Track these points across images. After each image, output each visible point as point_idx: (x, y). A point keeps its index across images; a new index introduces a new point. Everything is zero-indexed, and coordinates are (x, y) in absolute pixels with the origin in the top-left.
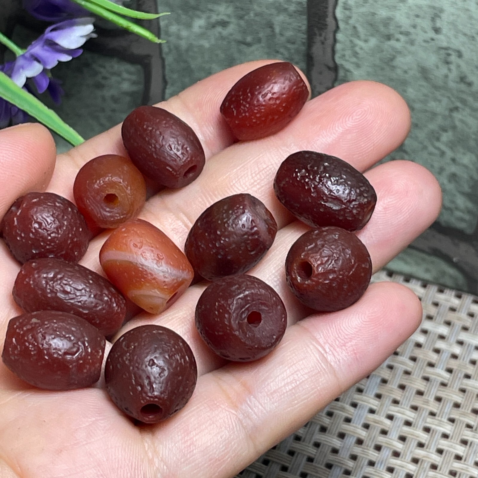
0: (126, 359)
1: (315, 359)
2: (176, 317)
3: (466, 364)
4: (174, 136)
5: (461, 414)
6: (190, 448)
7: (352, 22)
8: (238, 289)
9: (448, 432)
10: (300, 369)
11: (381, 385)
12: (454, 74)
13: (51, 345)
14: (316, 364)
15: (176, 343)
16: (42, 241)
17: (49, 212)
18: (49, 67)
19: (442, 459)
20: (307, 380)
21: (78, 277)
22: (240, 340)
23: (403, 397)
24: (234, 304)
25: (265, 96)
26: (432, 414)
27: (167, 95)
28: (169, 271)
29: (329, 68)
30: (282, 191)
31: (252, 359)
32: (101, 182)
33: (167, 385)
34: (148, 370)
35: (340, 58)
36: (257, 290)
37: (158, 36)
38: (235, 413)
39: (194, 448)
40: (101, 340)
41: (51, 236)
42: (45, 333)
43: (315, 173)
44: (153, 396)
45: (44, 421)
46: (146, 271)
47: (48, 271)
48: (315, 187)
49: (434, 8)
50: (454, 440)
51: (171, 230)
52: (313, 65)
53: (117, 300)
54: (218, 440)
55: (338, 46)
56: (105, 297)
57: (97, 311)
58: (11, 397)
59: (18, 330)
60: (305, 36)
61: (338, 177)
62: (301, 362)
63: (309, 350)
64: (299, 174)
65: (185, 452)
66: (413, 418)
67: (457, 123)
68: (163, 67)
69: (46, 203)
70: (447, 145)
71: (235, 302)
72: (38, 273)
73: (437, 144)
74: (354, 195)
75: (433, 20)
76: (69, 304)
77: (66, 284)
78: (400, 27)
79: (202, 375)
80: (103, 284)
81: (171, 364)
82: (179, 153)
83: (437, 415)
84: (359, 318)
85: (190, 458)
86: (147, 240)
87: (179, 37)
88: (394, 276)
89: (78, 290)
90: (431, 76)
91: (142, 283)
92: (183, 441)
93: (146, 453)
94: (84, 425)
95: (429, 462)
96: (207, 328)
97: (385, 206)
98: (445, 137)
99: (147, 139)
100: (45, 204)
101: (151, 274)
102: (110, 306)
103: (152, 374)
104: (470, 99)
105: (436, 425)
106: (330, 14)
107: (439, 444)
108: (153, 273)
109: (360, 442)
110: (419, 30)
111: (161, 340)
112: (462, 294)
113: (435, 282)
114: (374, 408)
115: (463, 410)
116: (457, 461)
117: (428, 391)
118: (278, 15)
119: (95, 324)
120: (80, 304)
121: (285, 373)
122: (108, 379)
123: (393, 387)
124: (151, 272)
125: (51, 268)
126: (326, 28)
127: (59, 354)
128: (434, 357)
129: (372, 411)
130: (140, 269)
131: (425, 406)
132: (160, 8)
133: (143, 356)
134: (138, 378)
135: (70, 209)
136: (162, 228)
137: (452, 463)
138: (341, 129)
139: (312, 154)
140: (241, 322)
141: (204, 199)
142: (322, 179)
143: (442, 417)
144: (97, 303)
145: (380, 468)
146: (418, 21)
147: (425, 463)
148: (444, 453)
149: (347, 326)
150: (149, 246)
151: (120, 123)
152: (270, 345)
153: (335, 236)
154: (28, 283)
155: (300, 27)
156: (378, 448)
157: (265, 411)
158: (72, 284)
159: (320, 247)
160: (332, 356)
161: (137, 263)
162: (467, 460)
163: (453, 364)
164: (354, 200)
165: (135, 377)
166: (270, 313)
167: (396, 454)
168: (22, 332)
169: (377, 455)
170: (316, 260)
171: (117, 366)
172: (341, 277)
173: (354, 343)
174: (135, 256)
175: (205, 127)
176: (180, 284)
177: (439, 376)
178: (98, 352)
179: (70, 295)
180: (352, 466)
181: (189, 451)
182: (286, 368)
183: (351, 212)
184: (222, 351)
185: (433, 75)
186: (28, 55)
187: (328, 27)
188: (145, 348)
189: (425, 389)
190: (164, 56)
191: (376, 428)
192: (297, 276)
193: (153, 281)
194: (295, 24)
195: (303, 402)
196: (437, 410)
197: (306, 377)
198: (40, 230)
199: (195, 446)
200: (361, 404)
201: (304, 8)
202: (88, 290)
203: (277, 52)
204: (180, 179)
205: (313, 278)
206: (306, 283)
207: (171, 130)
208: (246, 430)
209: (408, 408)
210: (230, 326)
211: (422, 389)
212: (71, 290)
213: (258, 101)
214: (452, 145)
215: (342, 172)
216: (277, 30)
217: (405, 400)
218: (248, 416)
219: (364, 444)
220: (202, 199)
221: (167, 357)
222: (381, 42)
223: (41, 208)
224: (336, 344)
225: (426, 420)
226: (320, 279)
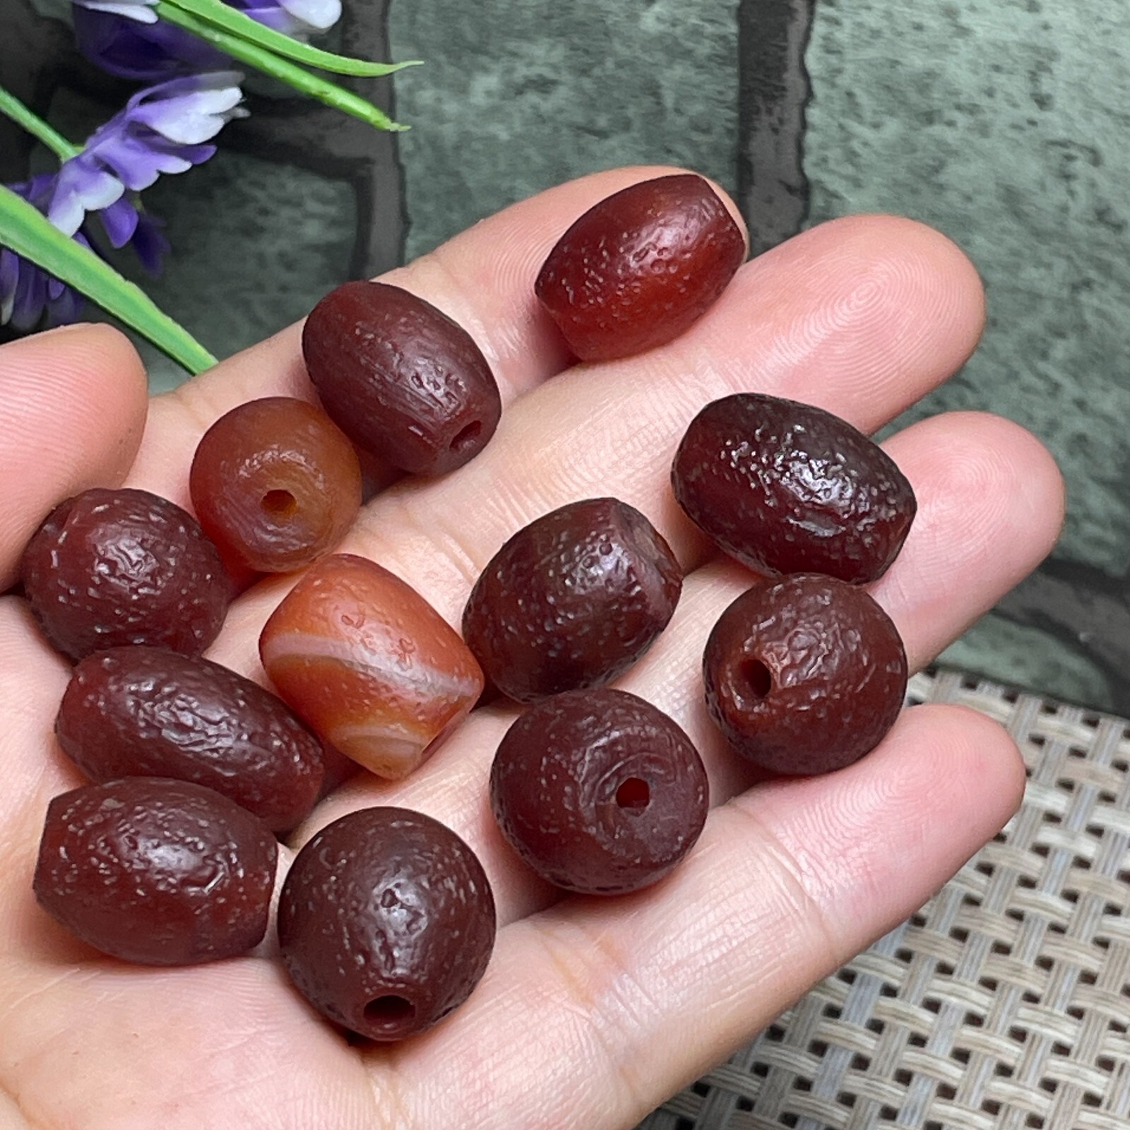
0: (330, 889)
1: (774, 888)
2: (442, 787)
3: (1110, 881)
4: (426, 353)
5: (1099, 998)
6: (481, 1100)
7: (844, 81)
8: (594, 725)
9: (1066, 1040)
10: (741, 910)
11: (911, 930)
12: (1082, 204)
13: (149, 862)
14: (776, 899)
15: (447, 852)
16: (119, 607)
17: (133, 536)
18: (138, 187)
19: (1054, 1104)
20: (754, 936)
21: (212, 692)
22: (599, 846)
23: (962, 958)
24: (586, 761)
25: (640, 256)
26: (1031, 998)
27: (409, 253)
28: (429, 680)
29: (790, 189)
30: (692, 491)
31: (626, 890)
32: (255, 463)
33: (427, 951)
34: (380, 917)
35: (816, 165)
36: (639, 728)
37: (391, 113)
38: (587, 1015)
39: (490, 1098)
40: (268, 847)
41: (137, 593)
42: (137, 833)
43: (774, 450)
44: (394, 977)
45: (136, 1035)
46: (374, 679)
47: (141, 678)
48: (775, 484)
49: (1035, 49)
50: (1083, 1058)
51: (423, 575)
52: (751, 182)
53: (302, 747)
54: (547, 1079)
55: (811, 138)
56: (274, 739)
57: (255, 771)
58: (56, 980)
59: (71, 828)
60: (734, 115)
61: (827, 459)
62: (741, 896)
63: (759, 865)
64: (734, 453)
65: (468, 1106)
66: (987, 1009)
67: (1090, 317)
68: (402, 186)
69: (126, 514)
70: (1065, 369)
71: (587, 758)
72: (116, 682)
73: (1042, 366)
74: (866, 501)
75: (1034, 77)
76: (190, 756)
77: (183, 709)
78: (956, 93)
79: (506, 924)
80: (269, 709)
81: (435, 902)
82: (439, 394)
83: (1043, 999)
84: (876, 790)
85: (480, 1121)
86: (375, 606)
87: (439, 117)
88: (939, 674)
89: (211, 722)
90: (1026, 208)
91: (366, 708)
92: (464, 1081)
93: (377, 1109)
94: (230, 1045)
95: (1023, 1111)
96: (520, 817)
97: (931, 521)
98: (1060, 349)
99: (363, 361)
100: (126, 517)
101: (386, 687)
102: (287, 761)
103: (391, 927)
104: (1119, 262)
105: (1041, 1024)
106: (793, 63)
107: (1047, 1069)
108: (391, 685)
109: (861, 1063)
110: (1000, 102)
111: (413, 844)
112: (1099, 717)
113: (1036, 689)
114: (895, 983)
115: (1104, 989)
116: (1090, 1108)
117: (1021, 943)
118: (670, 65)
119: (251, 806)
120: (215, 755)
121: (703, 921)
122: (285, 937)
123: (937, 933)
124: (386, 682)
125: (147, 671)
126: (783, 96)
127: (169, 884)
128: (1033, 865)
129: (889, 991)
130: (362, 677)
131: (1014, 980)
132: (395, 49)
133: (368, 883)
134: (358, 935)
135: (182, 529)
136: (402, 571)
137: (1078, 1114)
138: (823, 331)
139: (763, 402)
140: (602, 803)
141: (502, 501)
142: (791, 465)
143: (1053, 1006)
144: (255, 755)
145: (909, 1124)
146: (1000, 79)
147: (1013, 1113)
148: (1059, 1090)
149: (850, 809)
150: (380, 622)
151: (299, 319)
152: (669, 858)
153: (824, 598)
154: (94, 705)
155: (720, 93)
156: (904, 1077)
157: (657, 1012)
158: (198, 707)
159: (788, 625)
160: (814, 880)
161: (352, 663)
162: (1113, 1105)
163: (1080, 882)
164: (865, 514)
165: (351, 932)
166: (668, 782)
167: (947, 1092)
168: (81, 832)
169: (902, 1093)
170: (780, 657)
171: (307, 905)
172: (837, 696)
173: (866, 850)
174: (347, 645)
175: (500, 329)
176: (454, 709)
177: (1046, 910)
178: (261, 877)
179: (192, 735)
180: (843, 1120)
181: (478, 1105)
182: (707, 908)
183: (859, 541)
184: (553, 870)
185: (1034, 205)
186: (88, 158)
187: (788, 94)
188: (373, 863)
189: (1015, 939)
190: (403, 161)
191: (900, 1031)
192: (734, 693)
193: (392, 705)
194: (710, 88)
195: (745, 990)
196: (1043, 988)
197: (754, 931)
198: (113, 580)
199: (493, 1093)
200: (864, 976)
201: (732, 49)
202: (234, 722)
203: (669, 151)
204: (443, 455)
205: (771, 700)
206: (756, 709)
207: (421, 340)
208: (613, 1057)
209: (975, 984)
210: (576, 813)
211: (1007, 939)
212: (195, 722)
213: (626, 267)
214: (1077, 369)
215: (836, 447)
216: (669, 100)
217: (966, 966)
218: (617, 1022)
219: (870, 1068)
220: (496, 501)
221: (426, 884)
222: (912, 128)
223: (113, 526)
224: (823, 851)
225: (1016, 1013)
226: (790, 701)
